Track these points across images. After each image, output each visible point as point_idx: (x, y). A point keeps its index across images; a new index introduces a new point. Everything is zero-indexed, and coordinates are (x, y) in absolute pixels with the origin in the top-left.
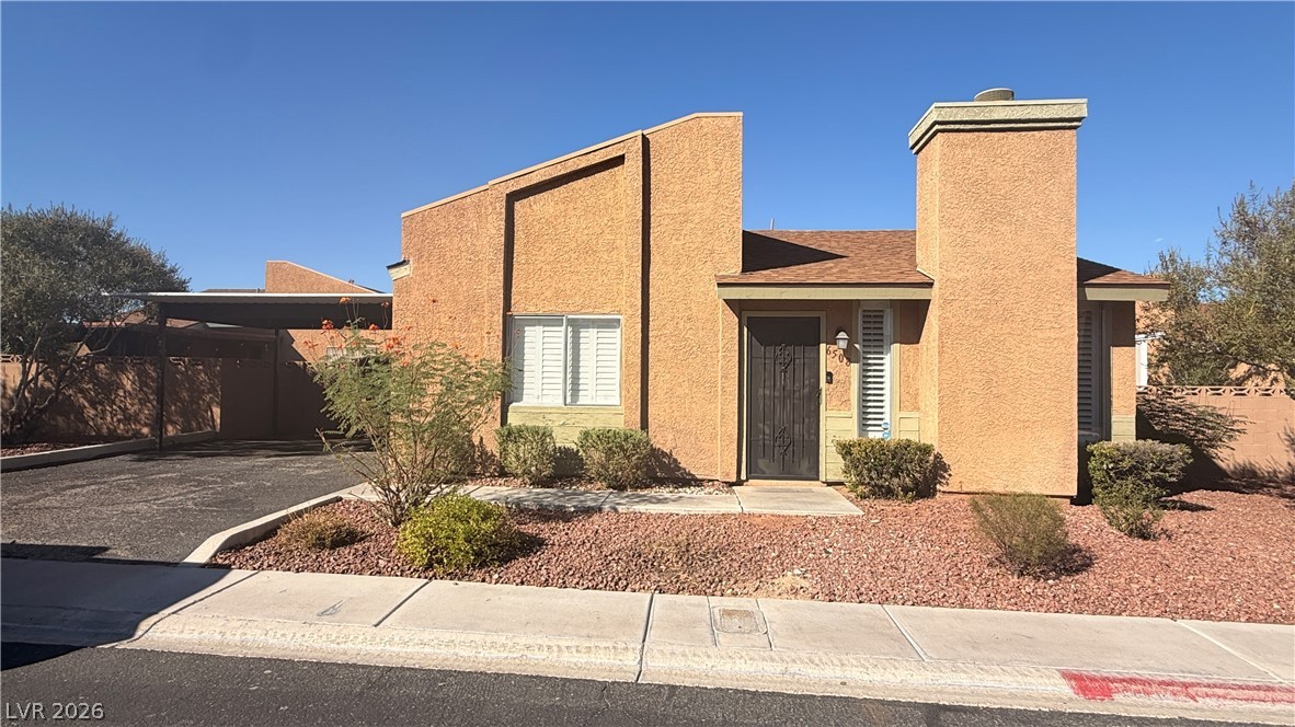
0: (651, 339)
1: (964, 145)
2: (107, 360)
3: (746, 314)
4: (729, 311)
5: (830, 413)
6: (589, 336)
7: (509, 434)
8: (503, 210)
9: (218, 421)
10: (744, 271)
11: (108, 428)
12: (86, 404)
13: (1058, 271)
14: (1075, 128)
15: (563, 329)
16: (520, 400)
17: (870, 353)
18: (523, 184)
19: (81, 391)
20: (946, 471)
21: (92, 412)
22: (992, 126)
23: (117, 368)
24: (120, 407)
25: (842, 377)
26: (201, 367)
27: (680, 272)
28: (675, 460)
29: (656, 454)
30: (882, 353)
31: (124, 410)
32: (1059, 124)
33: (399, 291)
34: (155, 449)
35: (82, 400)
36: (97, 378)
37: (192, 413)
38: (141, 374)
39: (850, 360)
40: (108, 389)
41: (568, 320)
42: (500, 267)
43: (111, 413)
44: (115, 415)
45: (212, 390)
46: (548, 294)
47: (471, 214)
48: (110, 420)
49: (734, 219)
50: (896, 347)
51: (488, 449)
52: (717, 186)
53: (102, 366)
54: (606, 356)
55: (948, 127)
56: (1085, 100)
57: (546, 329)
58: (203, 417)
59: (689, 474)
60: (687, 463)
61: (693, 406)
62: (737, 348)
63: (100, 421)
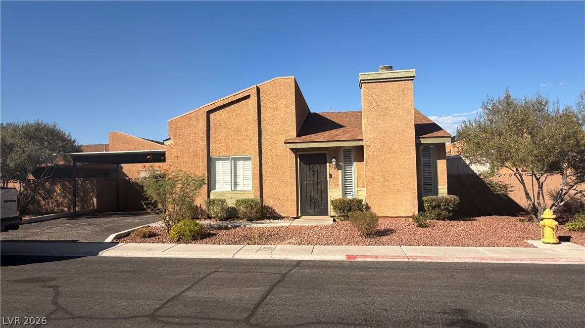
0: (263, 164)
1: (372, 88)
2: (49, 181)
3: (298, 153)
4: (291, 152)
5: (331, 190)
6: (240, 164)
7: (210, 202)
8: (206, 118)
9: (96, 204)
10: (297, 136)
11: (51, 209)
12: (41, 199)
13: (408, 133)
14: (413, 80)
15: (230, 161)
16: (215, 189)
17: (347, 166)
18: (213, 107)
19: (39, 194)
20: (369, 209)
21: (44, 202)
22: (381, 80)
23: (54, 184)
24: (55, 200)
25: (335, 176)
26: (88, 182)
27: (273, 138)
28: (274, 210)
29: (267, 208)
30: (351, 166)
31: (57, 201)
32: (406, 79)
33: (168, 149)
34: (73, 216)
35: (39, 198)
36: (45, 188)
37: (85, 201)
38: (63, 186)
39: (338, 169)
40: (50, 193)
41: (232, 158)
42: (205, 139)
43: (51, 202)
44: (53, 203)
45: (93, 191)
46: (224, 148)
47: (194, 119)
48: (51, 205)
49: (292, 117)
50: (355, 163)
51: (203, 208)
52: (286, 105)
53: (47, 183)
54: (246, 171)
55: (366, 81)
56: (414, 70)
57: (224, 162)
58: (89, 203)
59: (279, 215)
60: (279, 211)
61: (280, 189)
62: (295, 166)
63: (47, 206)
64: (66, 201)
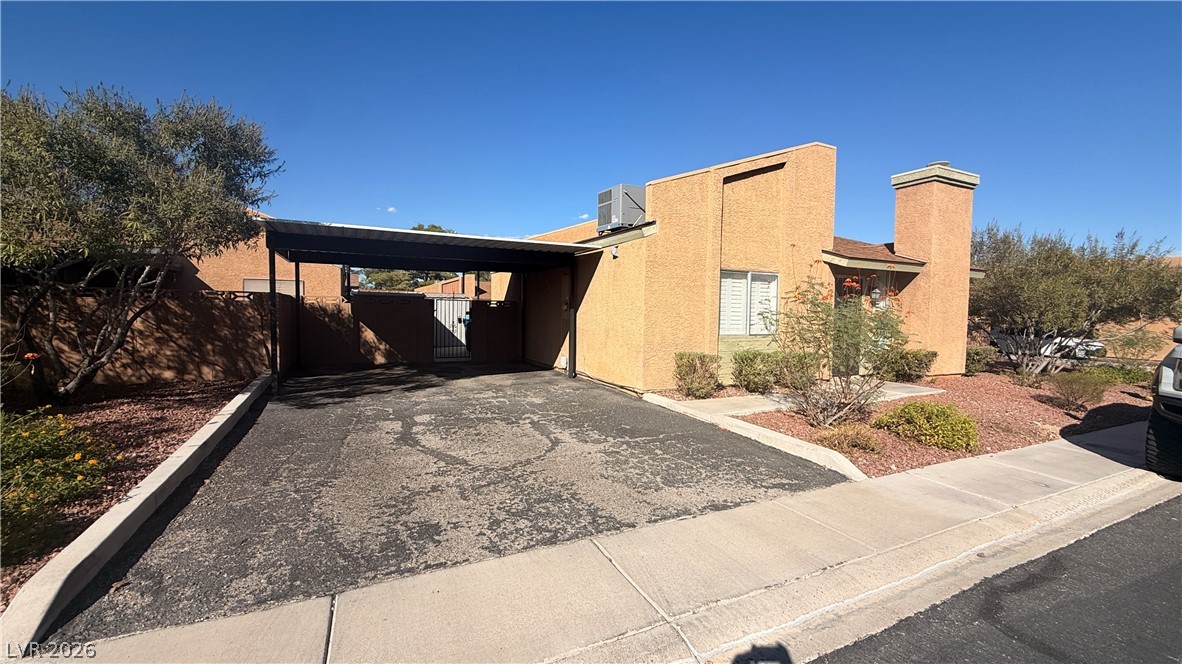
4: (831, 273)
8: (721, 190)
12: (64, 347)
18: (734, 172)
31: (133, 353)
41: (751, 275)
42: (719, 233)
47: (697, 189)
64: (169, 353)
